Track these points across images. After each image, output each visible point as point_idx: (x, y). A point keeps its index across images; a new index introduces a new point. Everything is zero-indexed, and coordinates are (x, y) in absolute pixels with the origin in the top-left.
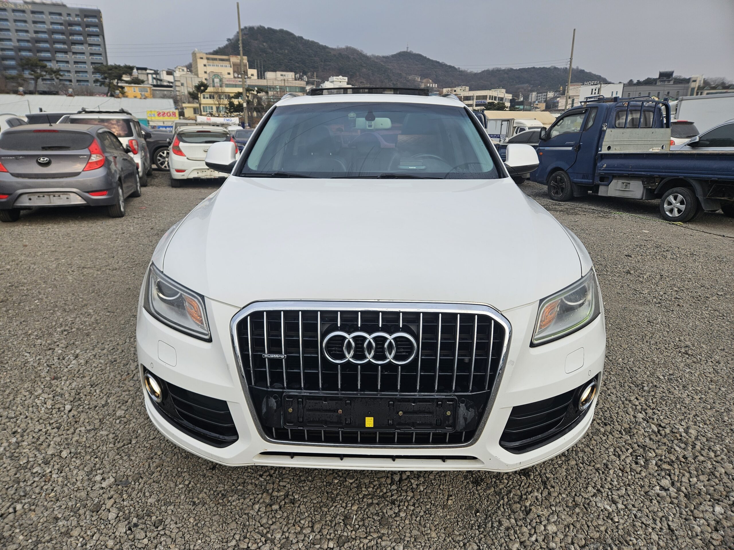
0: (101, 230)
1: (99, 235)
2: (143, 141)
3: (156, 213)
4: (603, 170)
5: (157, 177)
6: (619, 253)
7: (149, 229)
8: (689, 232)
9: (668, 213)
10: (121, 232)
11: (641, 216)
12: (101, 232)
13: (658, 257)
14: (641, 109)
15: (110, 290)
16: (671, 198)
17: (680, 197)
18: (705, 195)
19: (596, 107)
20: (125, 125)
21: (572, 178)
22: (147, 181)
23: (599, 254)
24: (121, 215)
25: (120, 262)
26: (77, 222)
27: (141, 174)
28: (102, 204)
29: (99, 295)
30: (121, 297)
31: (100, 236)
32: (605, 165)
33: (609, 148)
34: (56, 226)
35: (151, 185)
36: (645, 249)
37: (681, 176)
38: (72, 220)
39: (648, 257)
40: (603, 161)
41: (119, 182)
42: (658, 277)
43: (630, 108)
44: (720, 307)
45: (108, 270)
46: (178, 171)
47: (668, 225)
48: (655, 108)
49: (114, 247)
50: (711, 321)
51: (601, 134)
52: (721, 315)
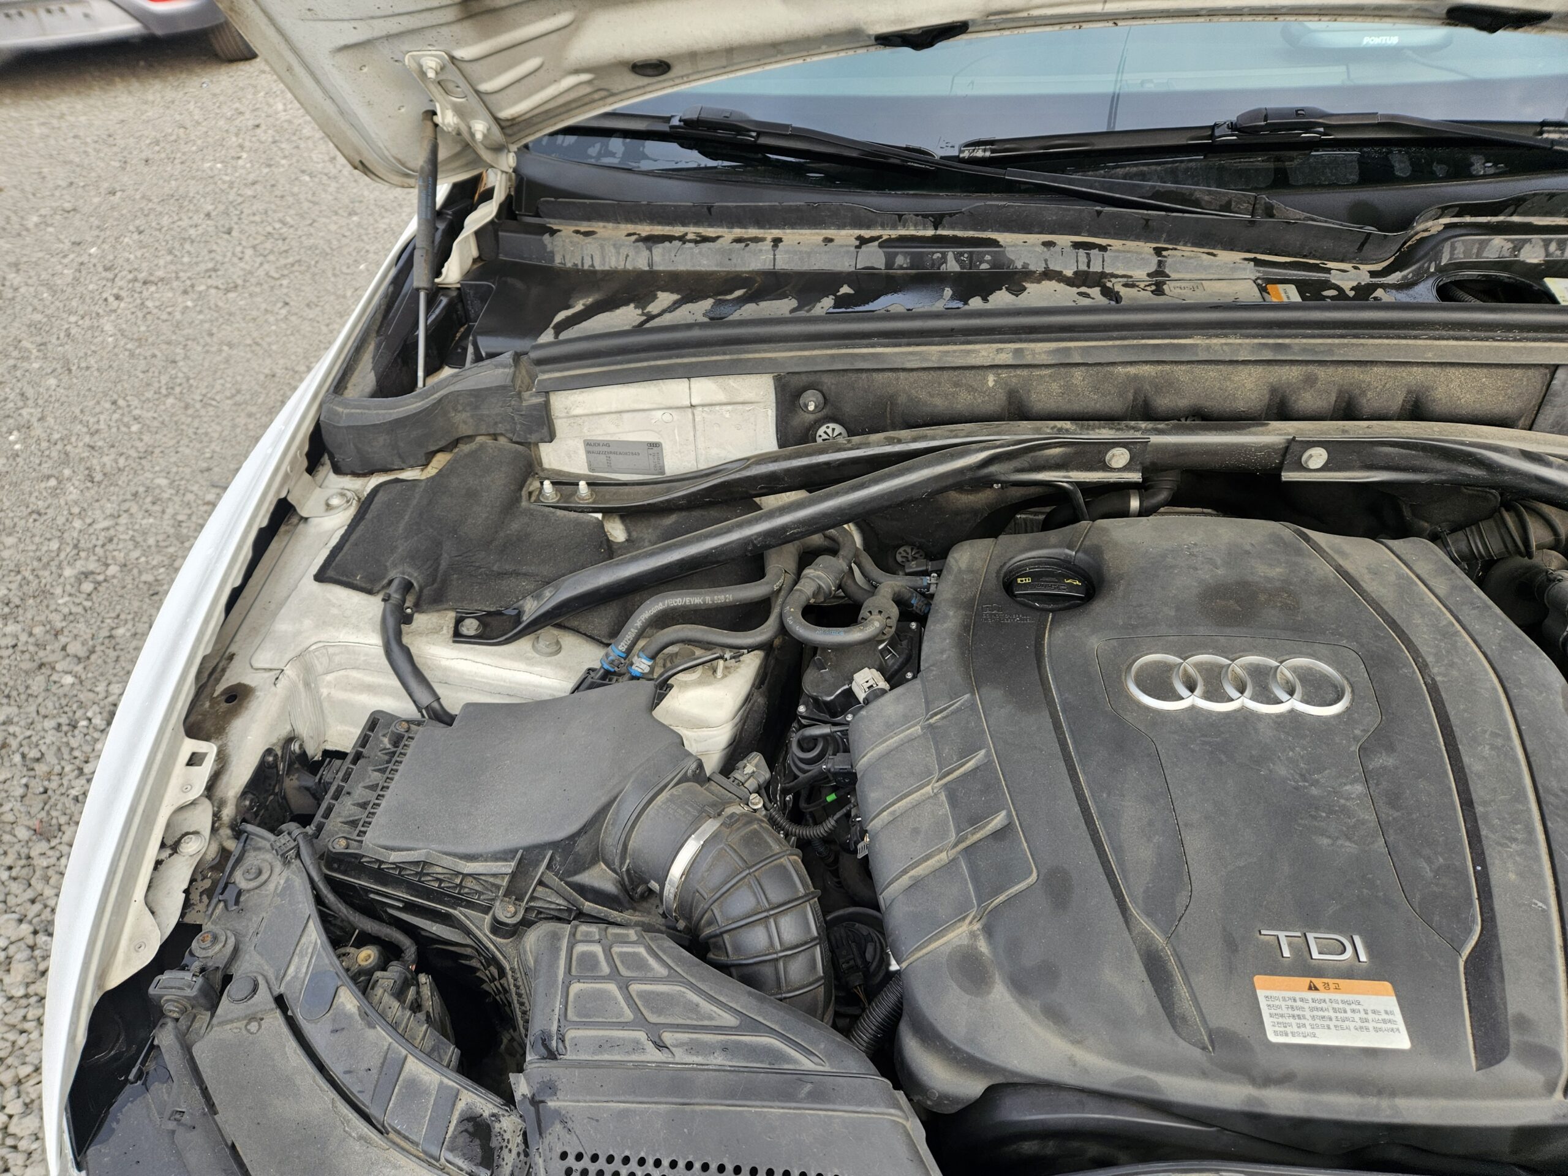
0: (198, 115)
1: (192, 136)
10: (251, 123)
12: (198, 123)
24: (245, 54)
25: (249, 253)
26: (135, 85)
29: (187, 407)
45: (213, 291)
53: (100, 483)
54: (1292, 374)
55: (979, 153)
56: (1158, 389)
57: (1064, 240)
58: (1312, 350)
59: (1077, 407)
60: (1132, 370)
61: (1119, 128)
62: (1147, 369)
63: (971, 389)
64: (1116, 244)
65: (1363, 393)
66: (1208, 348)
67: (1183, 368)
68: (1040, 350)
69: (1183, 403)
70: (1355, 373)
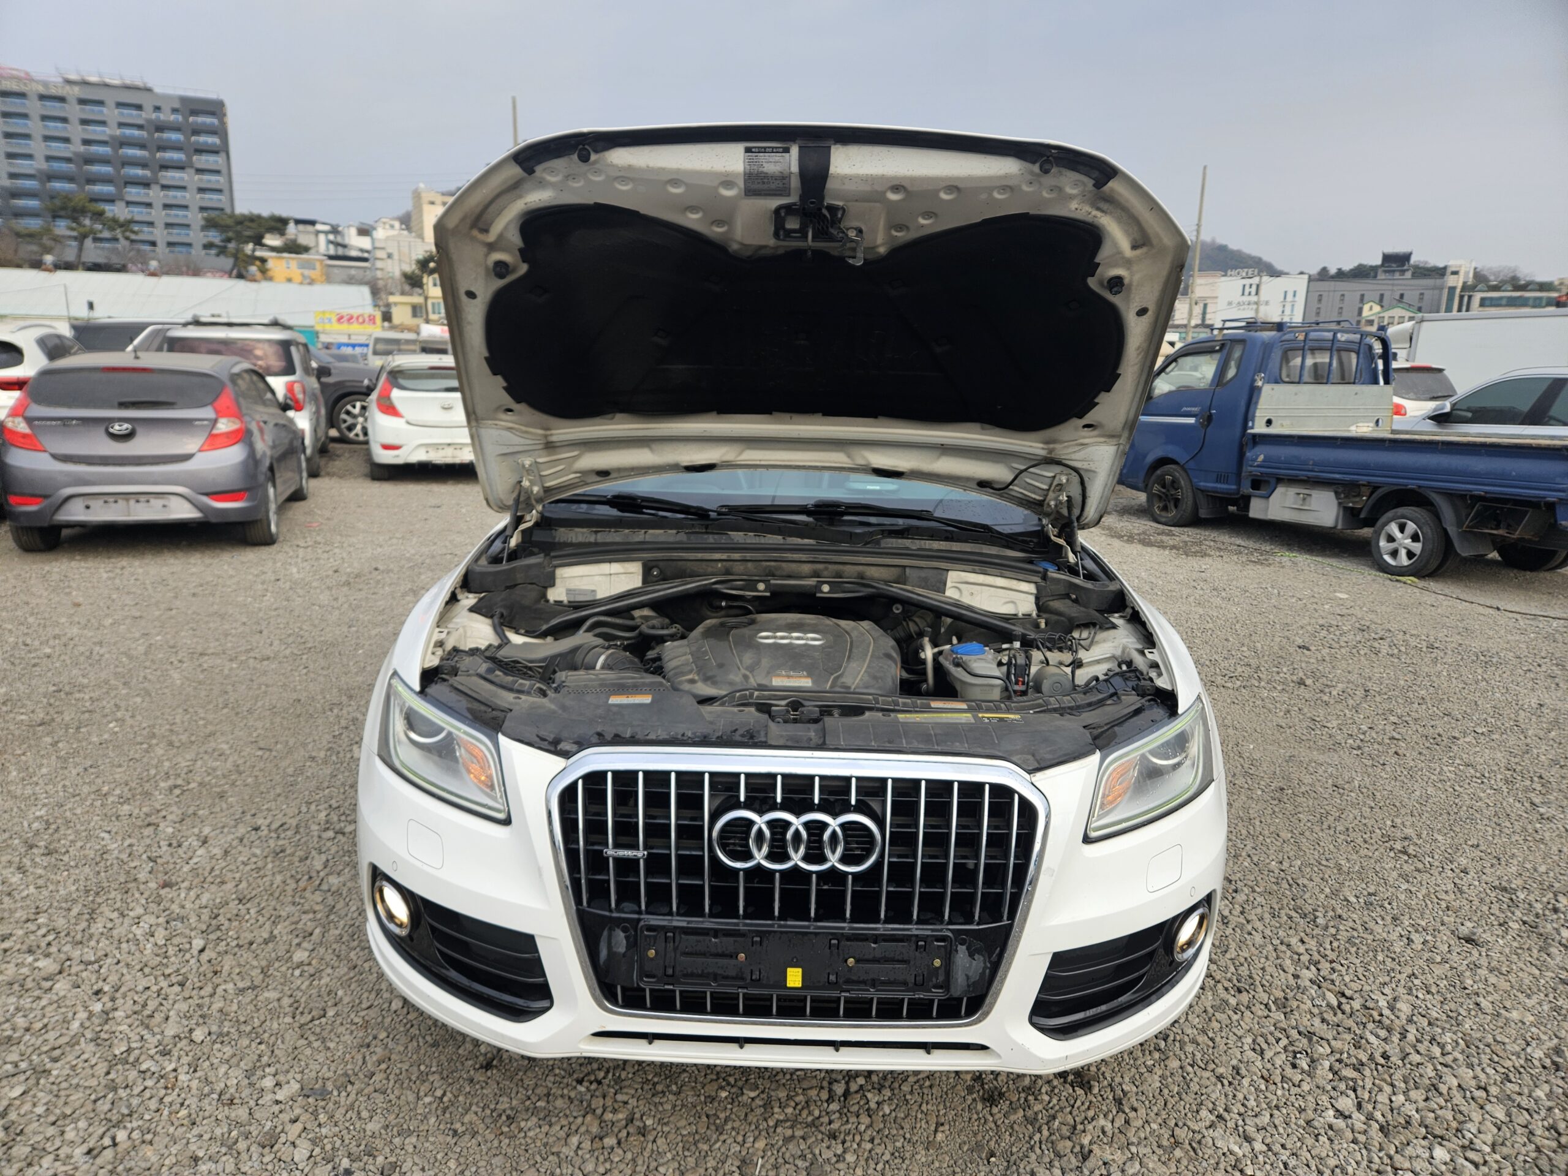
0: (231, 572)
1: (228, 583)
2: (313, 383)
3: (341, 535)
4: (1258, 466)
5: (338, 456)
6: (1285, 641)
7: (330, 573)
8: (1429, 598)
9: (1387, 558)
10: (273, 578)
11: (1334, 562)
12: (231, 577)
13: (1362, 652)
14: (1333, 347)
15: (260, 704)
16: (1394, 528)
17: (1411, 527)
18: (1459, 524)
19: (1241, 341)
20: (281, 351)
21: (1195, 480)
22: (319, 467)
23: (1246, 641)
24: (269, 541)
25: (276, 643)
26: (180, 554)
27: (309, 451)
28: (233, 519)
29: (237, 714)
30: (283, 718)
31: (229, 586)
32: (1261, 458)
33: (1269, 422)
34: (137, 563)
35: (328, 474)
36: (1337, 633)
37: (1412, 484)
38: (169, 549)
39: (1343, 651)
40: (1259, 449)
41: (269, 474)
42: (1360, 693)
43: (1309, 344)
44: (1478, 759)
45: (252, 660)
46: (386, 447)
47: (1388, 582)
48: (1360, 343)
49: (260, 610)
50: (1457, 788)
51: (1253, 394)
52: (1478, 775)
53: (178, 747)
54: (821, 565)
55: (723, 509)
56: (777, 568)
57: (751, 534)
58: (826, 558)
59: (748, 573)
60: (768, 563)
62: (773, 564)
63: (713, 568)
64: (769, 536)
66: (793, 557)
67: (785, 563)
69: (784, 573)
70: (841, 567)
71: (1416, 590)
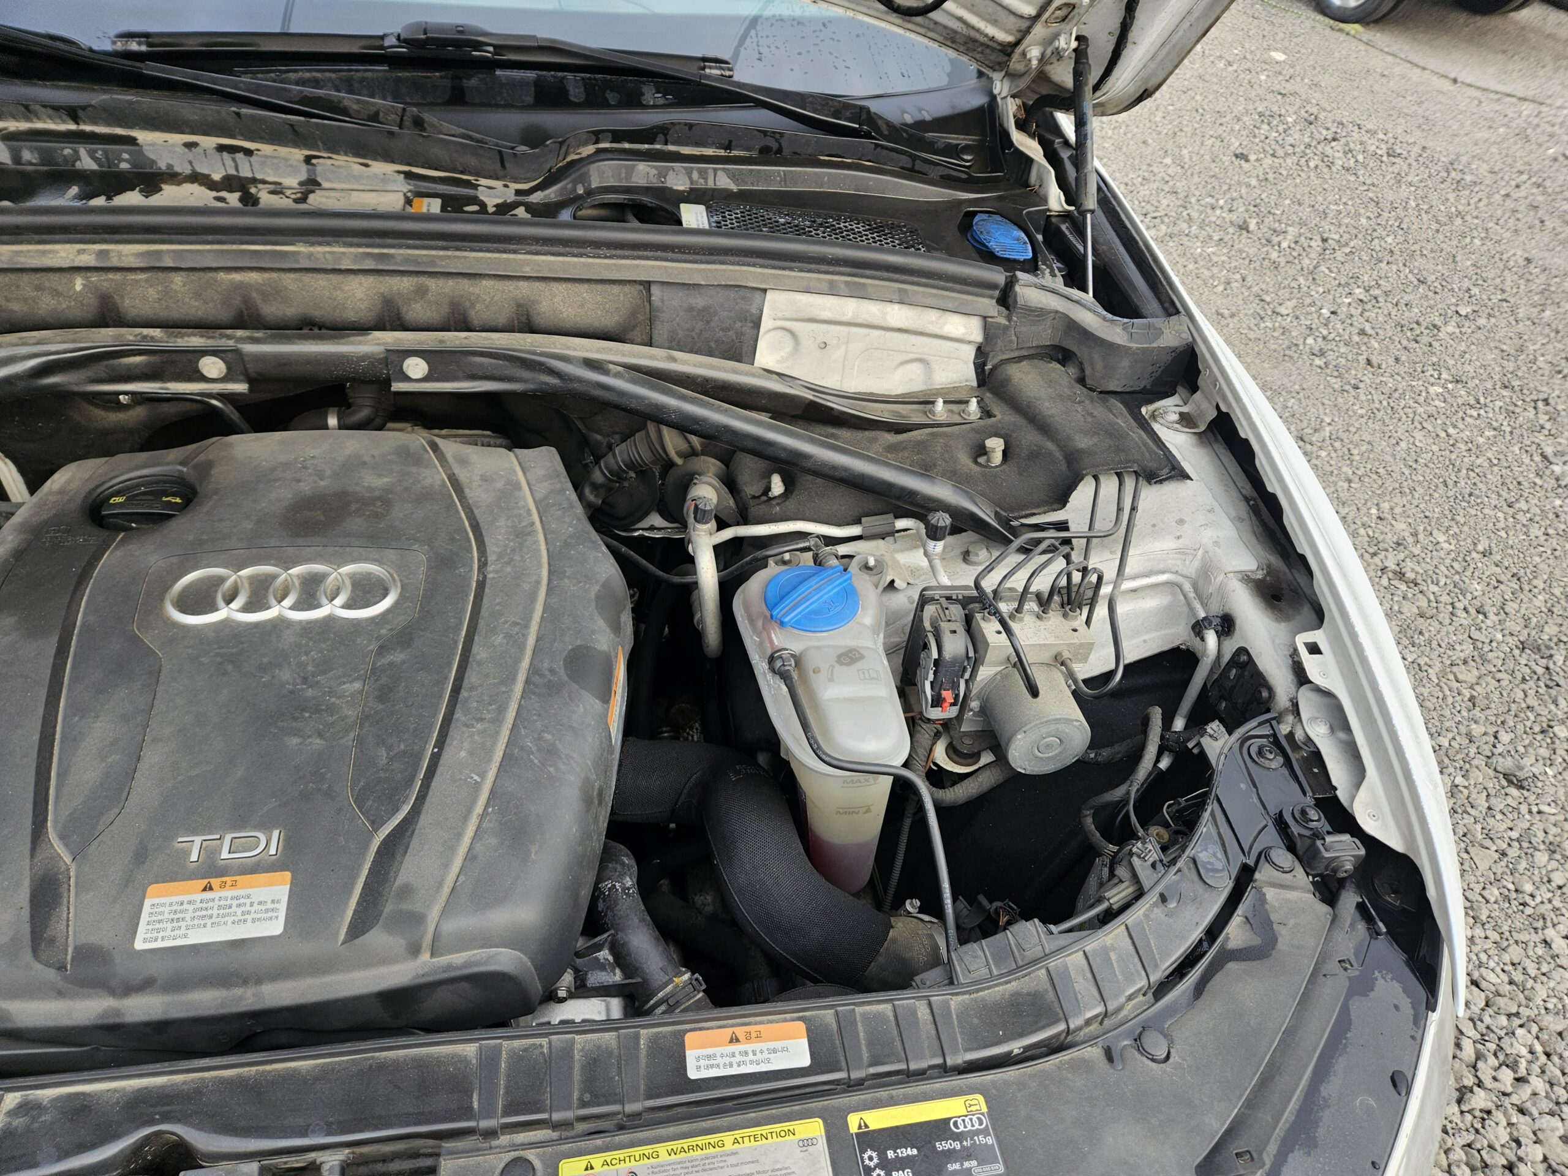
6: (1218, 143)
8: (1377, 62)
13: (1312, 164)
23: (1169, 146)
36: (1281, 128)
39: (1289, 161)
42: (1316, 244)
44: (1467, 368)
47: (1328, 31)
50: (1451, 431)
52: (1472, 402)
54: (404, 284)
55: (134, 46)
56: (265, 296)
57: (209, 142)
58: (415, 261)
59: (175, 314)
60: (237, 277)
61: (293, 30)
62: (253, 277)
63: (56, 293)
64: (267, 149)
65: (473, 305)
66: (310, 255)
67: (292, 276)
68: (128, 252)
69: (290, 311)
70: (465, 285)
71: (1362, 47)
